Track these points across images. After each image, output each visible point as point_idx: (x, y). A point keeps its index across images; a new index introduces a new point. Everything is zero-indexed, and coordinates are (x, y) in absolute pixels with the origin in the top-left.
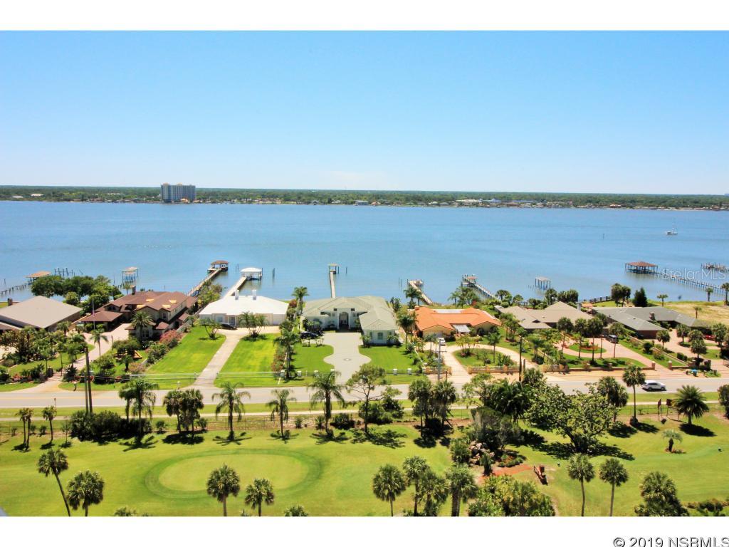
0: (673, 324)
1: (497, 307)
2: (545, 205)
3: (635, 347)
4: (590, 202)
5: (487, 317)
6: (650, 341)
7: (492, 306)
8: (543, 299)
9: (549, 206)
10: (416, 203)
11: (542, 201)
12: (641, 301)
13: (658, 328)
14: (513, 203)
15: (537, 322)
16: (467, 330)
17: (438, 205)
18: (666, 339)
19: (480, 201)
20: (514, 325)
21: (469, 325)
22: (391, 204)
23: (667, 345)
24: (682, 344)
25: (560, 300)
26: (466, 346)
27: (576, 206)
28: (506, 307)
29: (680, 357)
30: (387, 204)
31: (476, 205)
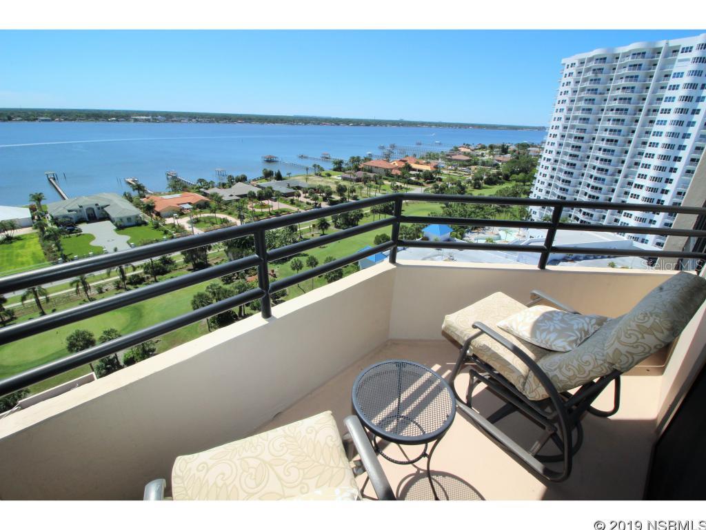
0: (299, 188)
1: (202, 190)
2: (197, 121)
3: (285, 202)
4: (226, 119)
5: (199, 198)
6: (292, 198)
7: (198, 190)
8: (226, 181)
9: (201, 122)
10: (97, 119)
11: (195, 118)
12: (279, 177)
13: (292, 190)
14: (175, 119)
15: (231, 195)
16: (190, 206)
17: (117, 120)
18: (299, 196)
20: (219, 200)
21: (190, 203)
22: (75, 120)
23: (300, 199)
24: (305, 197)
25: (237, 182)
26: (195, 217)
27: (218, 122)
28: (207, 189)
29: (308, 203)
30: (72, 120)
31: (148, 120)
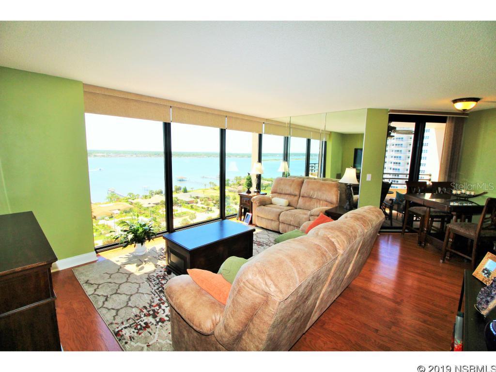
0: (197, 197)
1: (129, 200)
2: (137, 156)
3: (187, 207)
5: (127, 206)
6: (192, 204)
7: (127, 200)
8: (148, 194)
11: (135, 154)
12: (185, 191)
13: (193, 199)
15: (149, 204)
16: (119, 212)
18: (197, 203)
19: (105, 154)
20: (140, 207)
21: (119, 210)
23: (198, 205)
24: (202, 204)
25: (156, 194)
26: (120, 219)
27: (150, 156)
28: (133, 200)
29: (203, 208)
31: (104, 156)
